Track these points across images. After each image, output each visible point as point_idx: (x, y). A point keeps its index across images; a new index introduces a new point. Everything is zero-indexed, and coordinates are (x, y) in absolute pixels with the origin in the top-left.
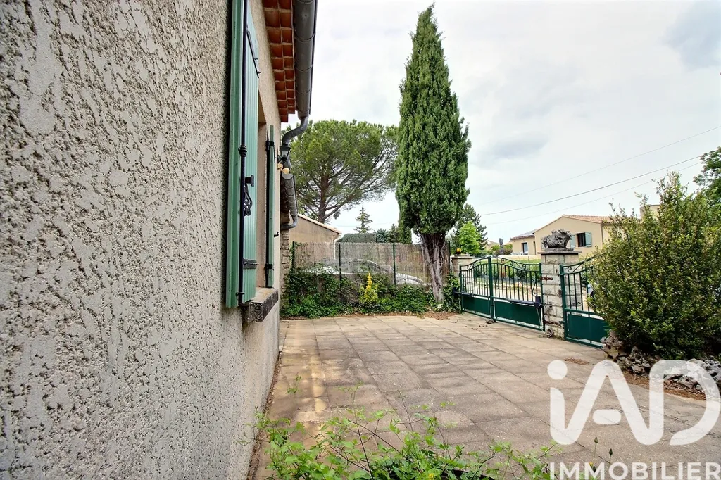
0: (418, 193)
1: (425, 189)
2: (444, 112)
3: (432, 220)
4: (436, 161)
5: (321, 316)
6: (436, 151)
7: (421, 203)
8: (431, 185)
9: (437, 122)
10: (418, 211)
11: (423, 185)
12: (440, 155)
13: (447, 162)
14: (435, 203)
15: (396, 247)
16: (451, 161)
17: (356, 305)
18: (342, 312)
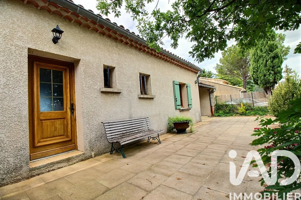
0: (256, 74)
1: (258, 72)
2: (265, 42)
3: (262, 83)
4: (262, 62)
5: (225, 116)
6: (261, 58)
7: (258, 78)
8: (260, 71)
9: (262, 47)
10: (257, 80)
11: (258, 71)
12: (263, 59)
13: (267, 61)
14: (263, 77)
15: (253, 94)
16: (269, 60)
17: (238, 113)
18: (232, 115)
